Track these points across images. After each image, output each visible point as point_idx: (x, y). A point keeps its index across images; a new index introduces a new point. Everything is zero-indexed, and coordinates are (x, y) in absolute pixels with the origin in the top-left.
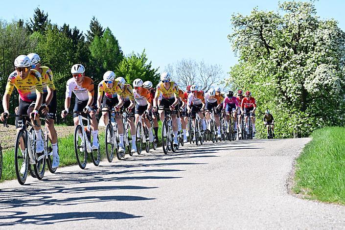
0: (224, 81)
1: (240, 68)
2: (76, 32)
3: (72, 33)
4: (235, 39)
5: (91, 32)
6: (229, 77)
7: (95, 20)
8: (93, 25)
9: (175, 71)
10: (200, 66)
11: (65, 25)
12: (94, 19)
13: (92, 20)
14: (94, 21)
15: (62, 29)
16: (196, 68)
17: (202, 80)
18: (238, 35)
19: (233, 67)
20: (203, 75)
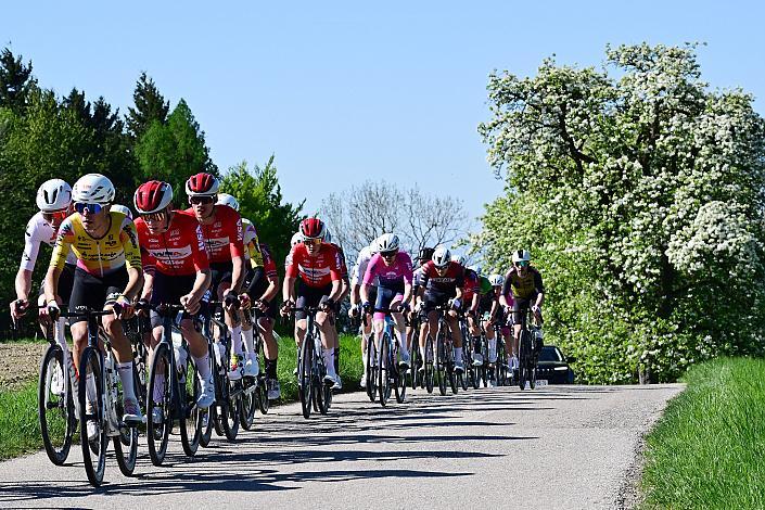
0: (468, 239)
1: (509, 207)
2: (102, 109)
3: (92, 112)
4: (498, 134)
5: (137, 110)
6: (481, 230)
7: (148, 81)
8: (142, 94)
9: (346, 211)
10: (408, 202)
11: (75, 91)
12: (143, 79)
13: (140, 81)
14: (143, 84)
15: (68, 101)
16: (399, 205)
17: (412, 235)
18: (505, 125)
19: (491, 204)
20: (416, 224)
